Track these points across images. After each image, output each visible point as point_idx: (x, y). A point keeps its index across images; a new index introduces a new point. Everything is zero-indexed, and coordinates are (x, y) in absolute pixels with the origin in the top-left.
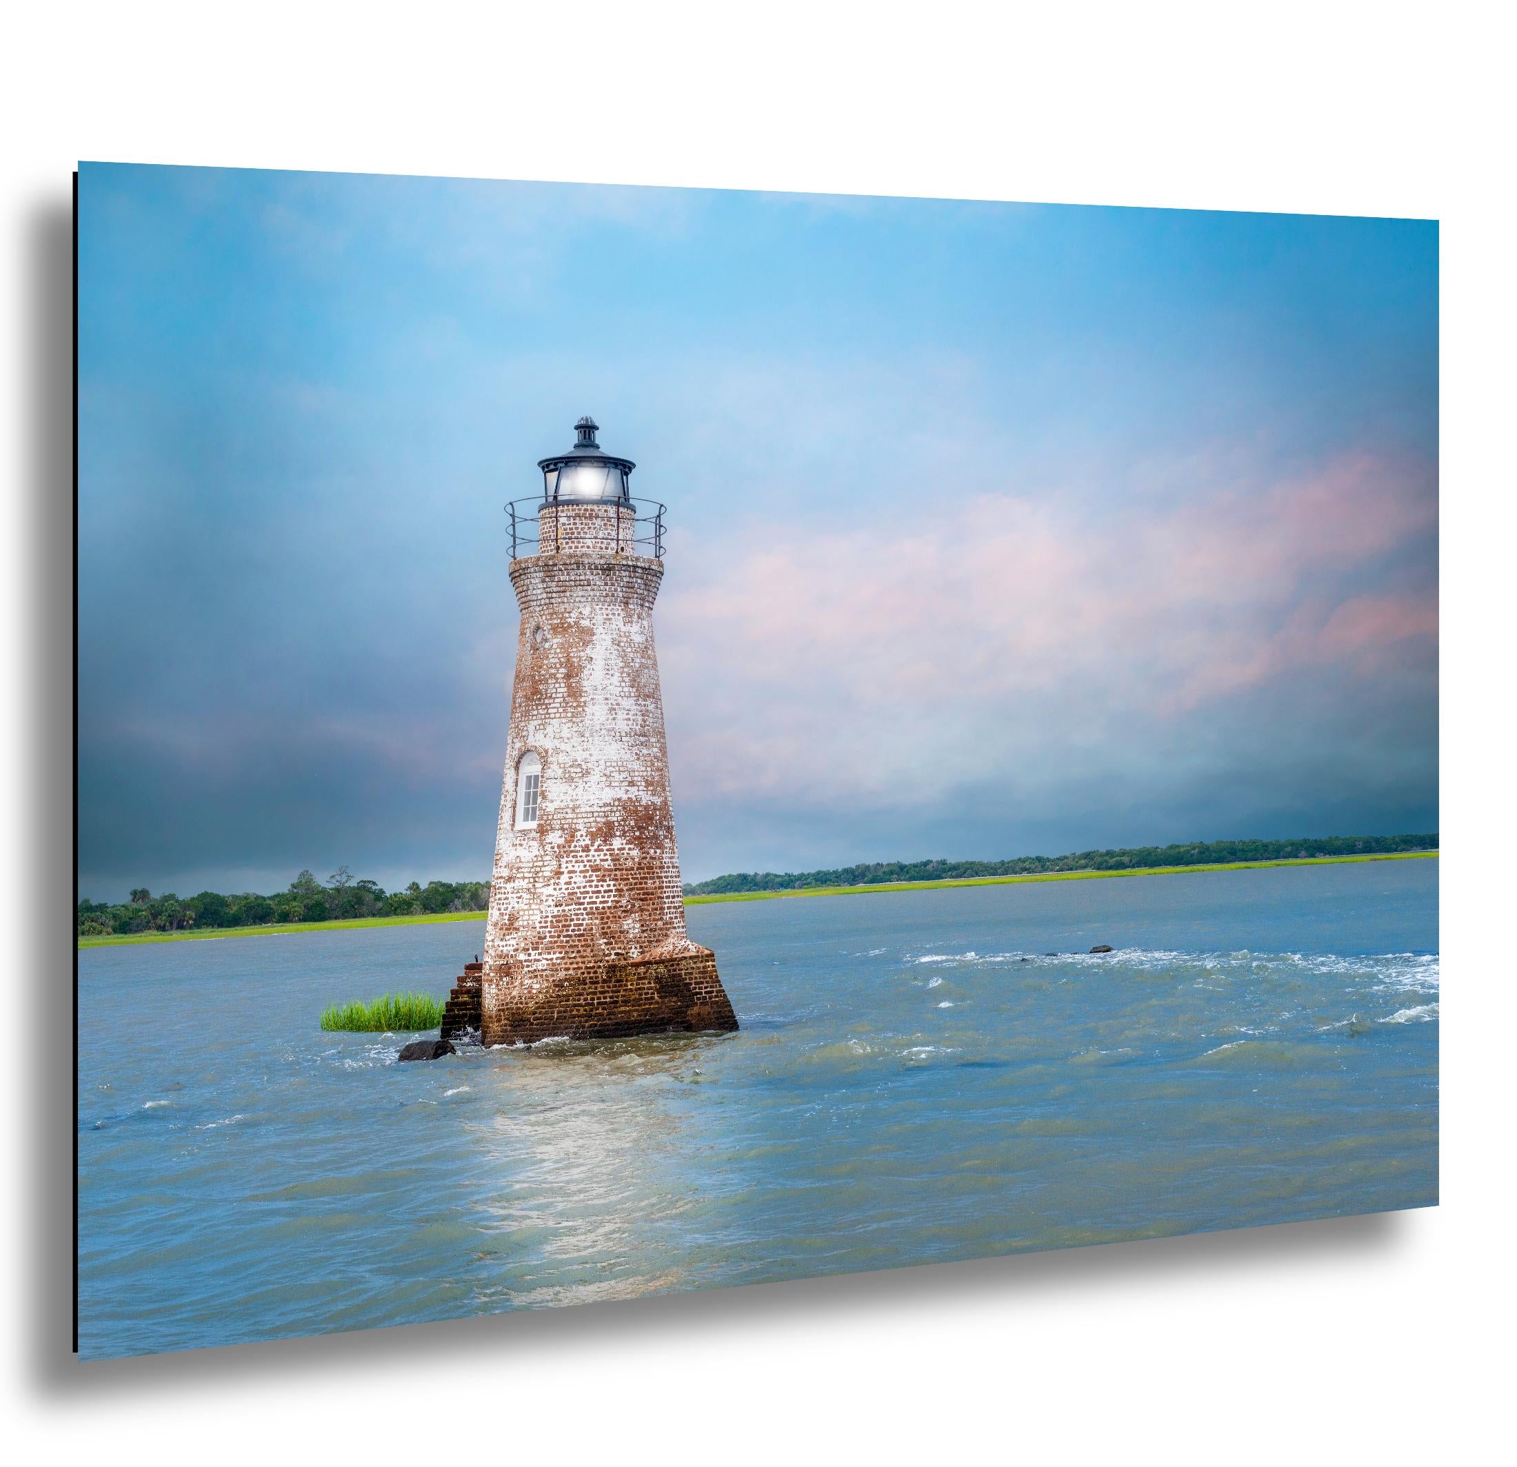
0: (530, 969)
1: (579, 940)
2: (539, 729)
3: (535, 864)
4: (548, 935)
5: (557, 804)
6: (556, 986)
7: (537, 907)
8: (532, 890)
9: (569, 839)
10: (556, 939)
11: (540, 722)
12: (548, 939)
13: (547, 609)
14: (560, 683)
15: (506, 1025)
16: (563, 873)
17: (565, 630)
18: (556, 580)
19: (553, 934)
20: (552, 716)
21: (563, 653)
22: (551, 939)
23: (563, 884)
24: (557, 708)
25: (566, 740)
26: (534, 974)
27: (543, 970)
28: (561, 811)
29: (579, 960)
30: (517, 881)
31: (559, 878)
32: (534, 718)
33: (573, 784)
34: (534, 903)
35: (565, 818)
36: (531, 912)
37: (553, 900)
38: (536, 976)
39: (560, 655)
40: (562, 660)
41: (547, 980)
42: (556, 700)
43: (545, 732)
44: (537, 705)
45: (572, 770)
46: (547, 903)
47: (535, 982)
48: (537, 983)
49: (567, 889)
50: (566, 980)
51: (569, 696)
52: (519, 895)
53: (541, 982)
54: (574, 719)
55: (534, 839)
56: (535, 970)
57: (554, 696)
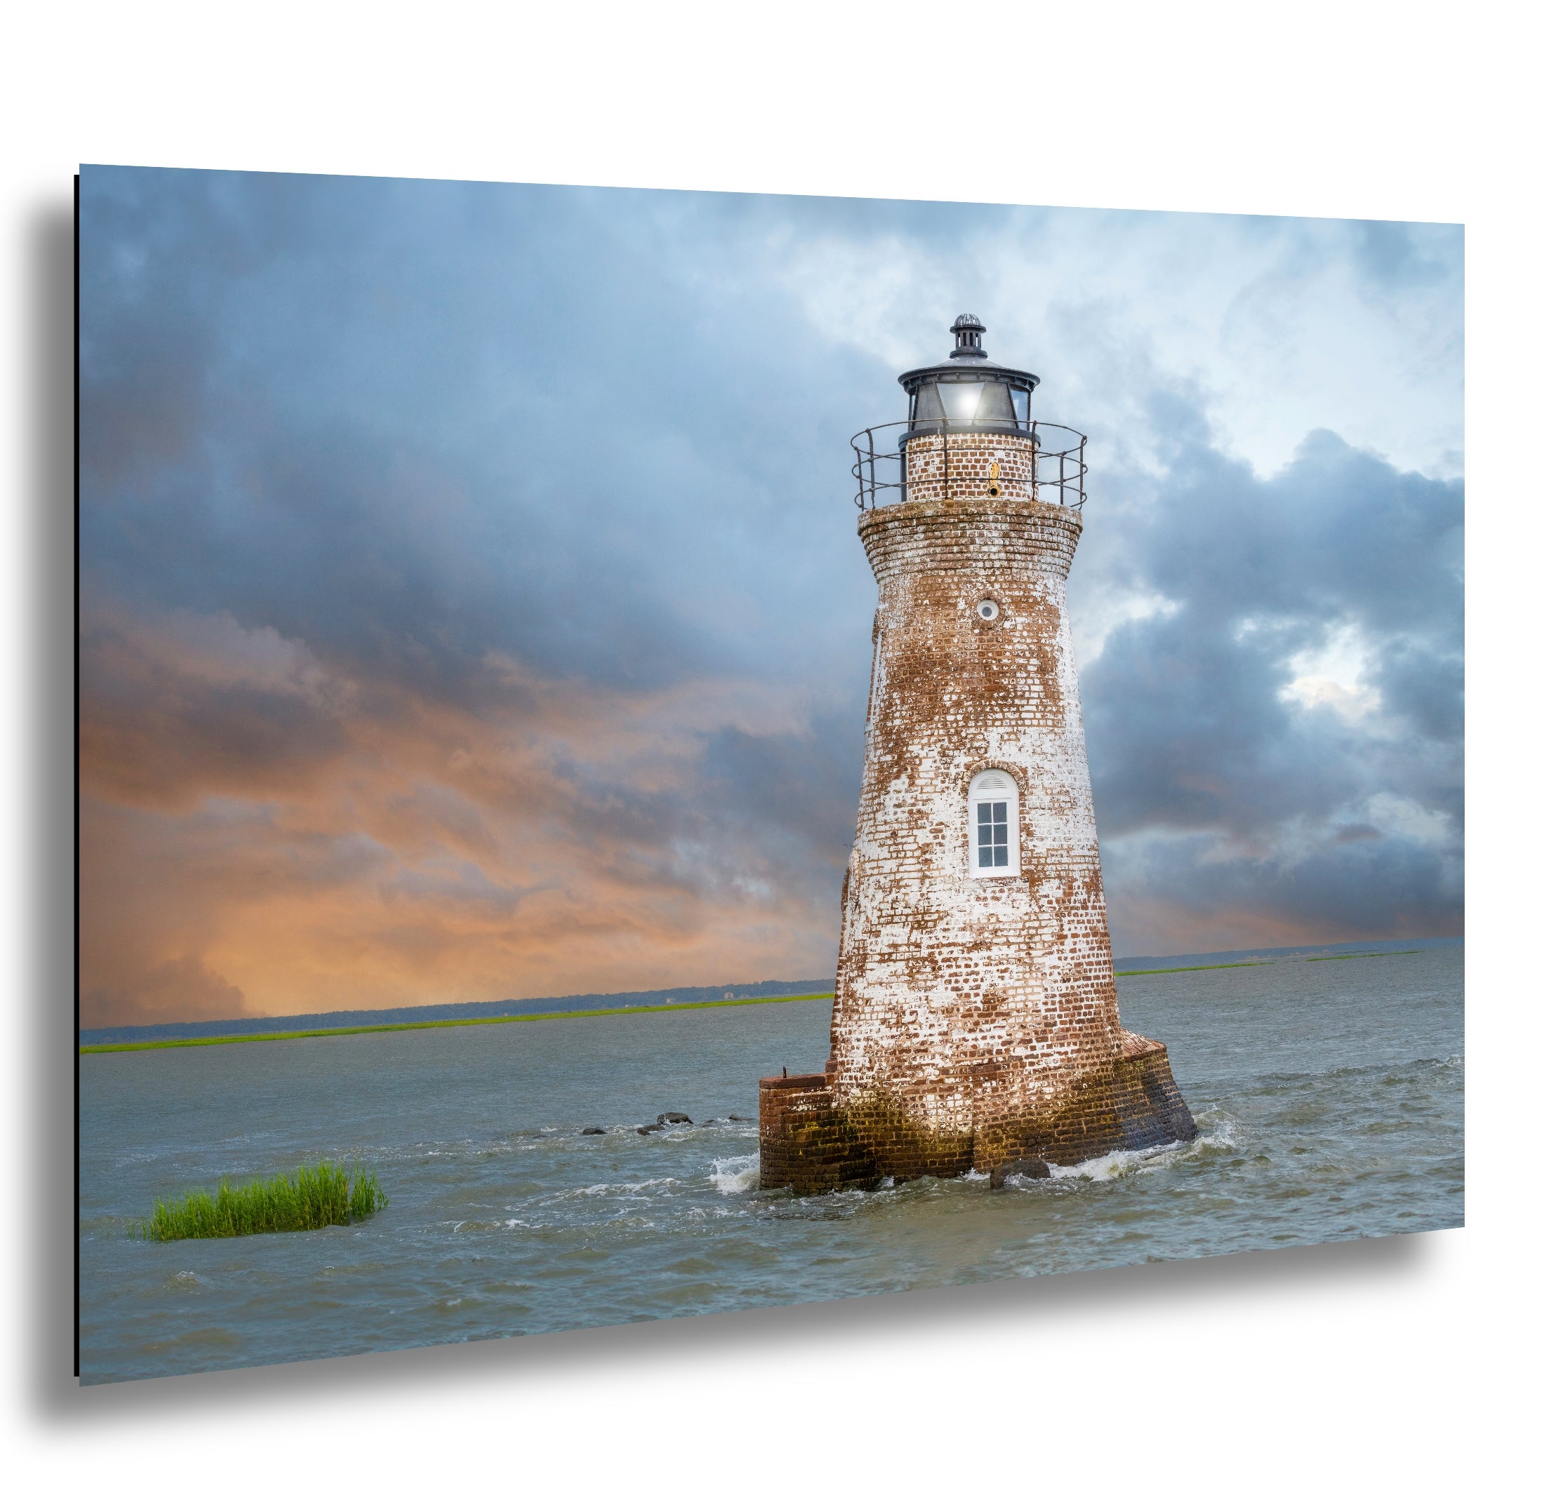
0: (1036, 1067)
1: (1091, 1027)
2: (1009, 740)
3: (1027, 925)
4: (1058, 1020)
5: (1048, 843)
6: (1074, 1088)
7: (1039, 983)
8: (1026, 960)
9: (1068, 891)
10: (1068, 1026)
11: (1010, 730)
12: (1059, 1026)
13: (1002, 574)
14: (1032, 678)
15: (1013, 1145)
16: (1066, 937)
17: (1031, 606)
18: (1026, 537)
19: (1063, 1019)
20: (1027, 722)
21: (1032, 638)
22: (1063, 1026)
23: (1068, 951)
24: (1034, 712)
25: (1049, 757)
26: (1044, 1074)
27: (1056, 1068)
28: (1054, 853)
29: (1094, 1053)
30: (994, 948)
31: (1062, 944)
32: (998, 723)
33: (1064, 817)
34: (1031, 978)
35: (1060, 863)
36: (1029, 990)
37: (1059, 974)
38: (1047, 1077)
39: (1029, 641)
40: (1033, 647)
41: (1062, 1082)
42: (1031, 702)
43: (1020, 744)
44: (1001, 706)
45: (1062, 798)
46: (1052, 978)
47: (1046, 1084)
48: (1049, 1086)
49: (1073, 958)
50: (1083, 1080)
51: (1046, 697)
52: (1002, 967)
53: (1055, 1083)
54: (1056, 729)
55: (1019, 890)
56: (1044, 1069)
57: (1027, 695)
